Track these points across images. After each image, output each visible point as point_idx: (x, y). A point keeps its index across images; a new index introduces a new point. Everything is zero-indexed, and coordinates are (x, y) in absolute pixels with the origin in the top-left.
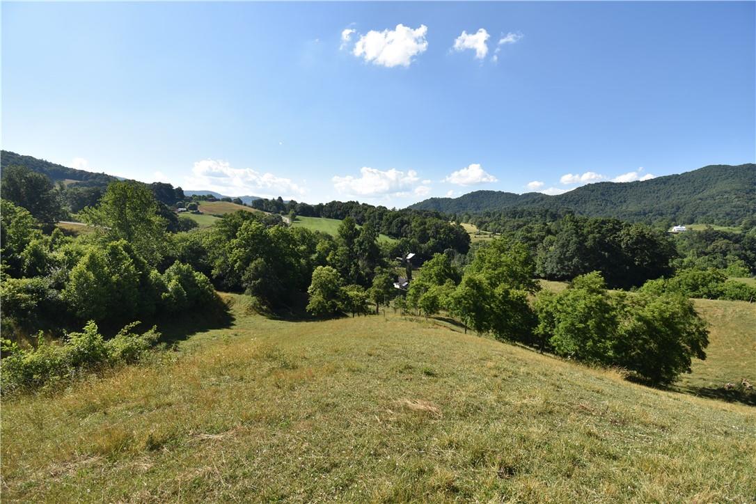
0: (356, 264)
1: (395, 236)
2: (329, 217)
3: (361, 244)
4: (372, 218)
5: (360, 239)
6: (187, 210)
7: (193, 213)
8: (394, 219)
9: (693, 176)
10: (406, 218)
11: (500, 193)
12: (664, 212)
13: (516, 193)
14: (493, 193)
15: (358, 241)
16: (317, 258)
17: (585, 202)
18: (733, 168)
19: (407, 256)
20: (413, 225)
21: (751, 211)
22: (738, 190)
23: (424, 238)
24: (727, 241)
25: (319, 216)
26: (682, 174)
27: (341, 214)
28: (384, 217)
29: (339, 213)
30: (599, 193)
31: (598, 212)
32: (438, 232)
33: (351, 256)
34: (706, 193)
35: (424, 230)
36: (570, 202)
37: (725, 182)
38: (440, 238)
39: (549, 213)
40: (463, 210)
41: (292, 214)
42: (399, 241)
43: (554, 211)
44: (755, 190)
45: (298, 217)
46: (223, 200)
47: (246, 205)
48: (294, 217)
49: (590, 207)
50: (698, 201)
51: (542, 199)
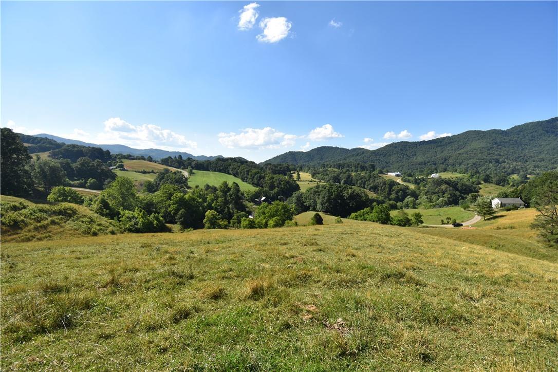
0: (228, 208)
1: (257, 185)
2: (215, 171)
3: (231, 196)
4: (242, 174)
5: (231, 193)
6: (116, 168)
7: (120, 170)
8: (255, 175)
9: (458, 138)
10: (263, 175)
11: (337, 148)
12: (437, 162)
13: (347, 148)
14: (332, 148)
15: (229, 194)
16: (207, 205)
17: (390, 155)
18: (483, 132)
19: (261, 198)
20: (266, 179)
21: (488, 162)
23: (272, 187)
24: (446, 186)
25: (207, 170)
26: (452, 136)
27: (223, 169)
28: (250, 174)
29: (221, 168)
30: (400, 148)
31: (398, 162)
32: (280, 184)
33: (226, 203)
35: (272, 183)
36: (380, 155)
37: (477, 141)
38: (281, 188)
39: (359, 166)
40: (312, 160)
41: (189, 168)
42: (257, 189)
43: (363, 164)
44: (493, 148)
45: (194, 171)
46: (139, 159)
47: (156, 162)
48: (191, 171)
49: (393, 158)
50: (458, 155)
51: (363, 153)
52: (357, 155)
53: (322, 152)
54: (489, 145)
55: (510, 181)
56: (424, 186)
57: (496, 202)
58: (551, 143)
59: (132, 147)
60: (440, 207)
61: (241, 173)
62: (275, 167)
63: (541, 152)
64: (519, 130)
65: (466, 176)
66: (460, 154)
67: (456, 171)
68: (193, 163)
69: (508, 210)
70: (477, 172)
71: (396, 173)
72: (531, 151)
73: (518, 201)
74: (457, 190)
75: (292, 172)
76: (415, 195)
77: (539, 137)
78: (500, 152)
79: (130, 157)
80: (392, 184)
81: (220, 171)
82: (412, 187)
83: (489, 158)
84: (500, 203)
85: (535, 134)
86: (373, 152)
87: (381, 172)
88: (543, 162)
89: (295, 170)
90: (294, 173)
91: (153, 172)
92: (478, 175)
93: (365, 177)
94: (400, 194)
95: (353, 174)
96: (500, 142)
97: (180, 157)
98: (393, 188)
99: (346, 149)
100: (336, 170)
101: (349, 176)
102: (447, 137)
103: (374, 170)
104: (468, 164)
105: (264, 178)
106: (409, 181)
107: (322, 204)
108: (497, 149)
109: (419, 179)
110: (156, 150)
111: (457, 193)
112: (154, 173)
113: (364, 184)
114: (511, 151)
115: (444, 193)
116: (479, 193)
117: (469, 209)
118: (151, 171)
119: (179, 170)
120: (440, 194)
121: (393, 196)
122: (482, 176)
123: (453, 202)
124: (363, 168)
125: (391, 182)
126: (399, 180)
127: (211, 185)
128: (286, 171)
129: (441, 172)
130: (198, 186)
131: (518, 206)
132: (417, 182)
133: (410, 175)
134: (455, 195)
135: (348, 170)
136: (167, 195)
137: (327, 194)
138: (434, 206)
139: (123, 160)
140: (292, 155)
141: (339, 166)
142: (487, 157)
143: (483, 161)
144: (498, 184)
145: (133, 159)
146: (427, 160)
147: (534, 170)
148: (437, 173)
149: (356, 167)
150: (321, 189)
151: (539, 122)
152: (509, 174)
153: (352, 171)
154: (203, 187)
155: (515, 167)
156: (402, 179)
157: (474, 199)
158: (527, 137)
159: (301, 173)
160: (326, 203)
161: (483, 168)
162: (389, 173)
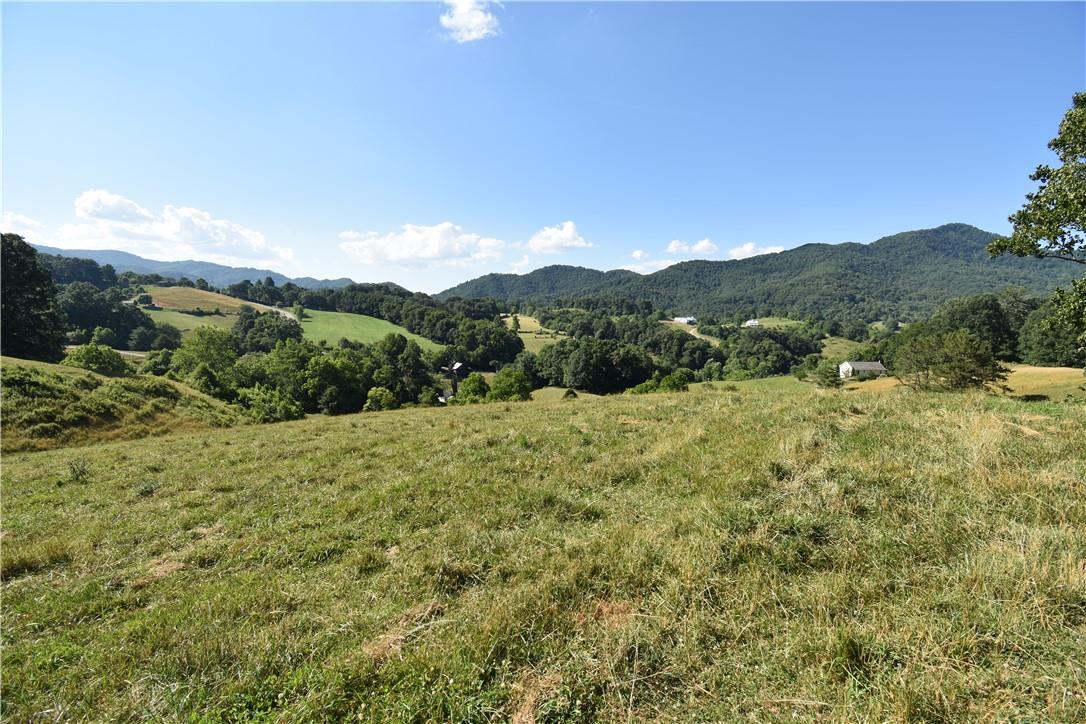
0: (402, 382)
1: (441, 340)
2: (350, 311)
3: (405, 360)
4: (410, 317)
6: (137, 304)
7: (146, 308)
8: (438, 321)
10: (452, 320)
11: (581, 270)
12: (755, 299)
13: (600, 270)
14: (571, 269)
15: (402, 358)
17: (677, 285)
18: (832, 247)
19: (453, 365)
20: (460, 329)
21: (838, 300)
22: (830, 275)
23: (472, 344)
24: (771, 341)
25: (333, 309)
27: (367, 308)
28: (426, 318)
29: (364, 306)
30: (693, 273)
31: (689, 297)
32: (487, 338)
33: (396, 374)
34: (802, 277)
35: (473, 337)
36: (659, 284)
37: (822, 263)
38: (490, 345)
39: (625, 304)
40: (534, 291)
41: (297, 306)
42: (444, 348)
43: (630, 301)
44: (847, 275)
45: (306, 311)
46: (180, 284)
47: (218, 292)
48: (301, 311)
49: (681, 292)
50: (789, 287)
51: (629, 280)
52: (619, 283)
53: (553, 277)
54: (840, 270)
55: (871, 332)
56: (735, 341)
57: (845, 368)
58: (938, 269)
59: (145, 256)
60: (762, 377)
61: (407, 316)
62: (469, 304)
63: (921, 284)
64: (889, 244)
65: (803, 323)
66: (792, 285)
67: (786, 315)
68: (303, 295)
69: (862, 380)
70: (820, 318)
71: (689, 319)
72: (907, 281)
73: (877, 366)
74: (787, 348)
75: (502, 315)
76: (721, 358)
77: (921, 257)
78: (858, 283)
79: (156, 280)
80: (684, 338)
81: (361, 312)
82: (715, 343)
83: (839, 292)
84: (851, 369)
85: (913, 252)
86: (648, 278)
87: (663, 317)
88: (924, 301)
89: (506, 311)
90: (507, 317)
91: (217, 312)
92: (821, 322)
93: (637, 327)
94: (696, 356)
95: (615, 319)
96: (858, 266)
97: (270, 281)
98: (686, 346)
99: (597, 272)
100: (582, 311)
101: (610, 323)
102: (772, 254)
103: (650, 313)
104: (805, 304)
105: (455, 326)
106: (710, 333)
107: (574, 374)
108: (852, 278)
109: (727, 329)
110: (201, 263)
111: (788, 353)
112: (220, 314)
113: (637, 338)
114: (876, 281)
115: (766, 354)
116: (822, 354)
117: (806, 379)
118: (213, 311)
119: (274, 309)
120: (761, 356)
121: (685, 359)
122: (828, 325)
123: (782, 368)
124: (631, 309)
125: (681, 335)
126: (693, 331)
127: (351, 339)
128: (492, 312)
129: (762, 316)
130: (325, 342)
131: (876, 373)
132: (723, 335)
133: (711, 322)
134: (784, 357)
135: (604, 312)
136: (295, 359)
137: (584, 357)
138: (753, 376)
139: (145, 287)
140: (496, 280)
141: (588, 304)
142: (836, 290)
143: (829, 298)
144: (852, 338)
145: (169, 284)
146: (739, 295)
147: (909, 315)
148: (755, 318)
149: (619, 307)
150: (568, 347)
151: (921, 232)
152: (870, 321)
153: (612, 314)
154: (336, 344)
155: (880, 309)
156: (698, 329)
157: (814, 363)
158: (901, 257)
159: (519, 316)
160: (581, 372)
161: (829, 311)
162: (676, 319)
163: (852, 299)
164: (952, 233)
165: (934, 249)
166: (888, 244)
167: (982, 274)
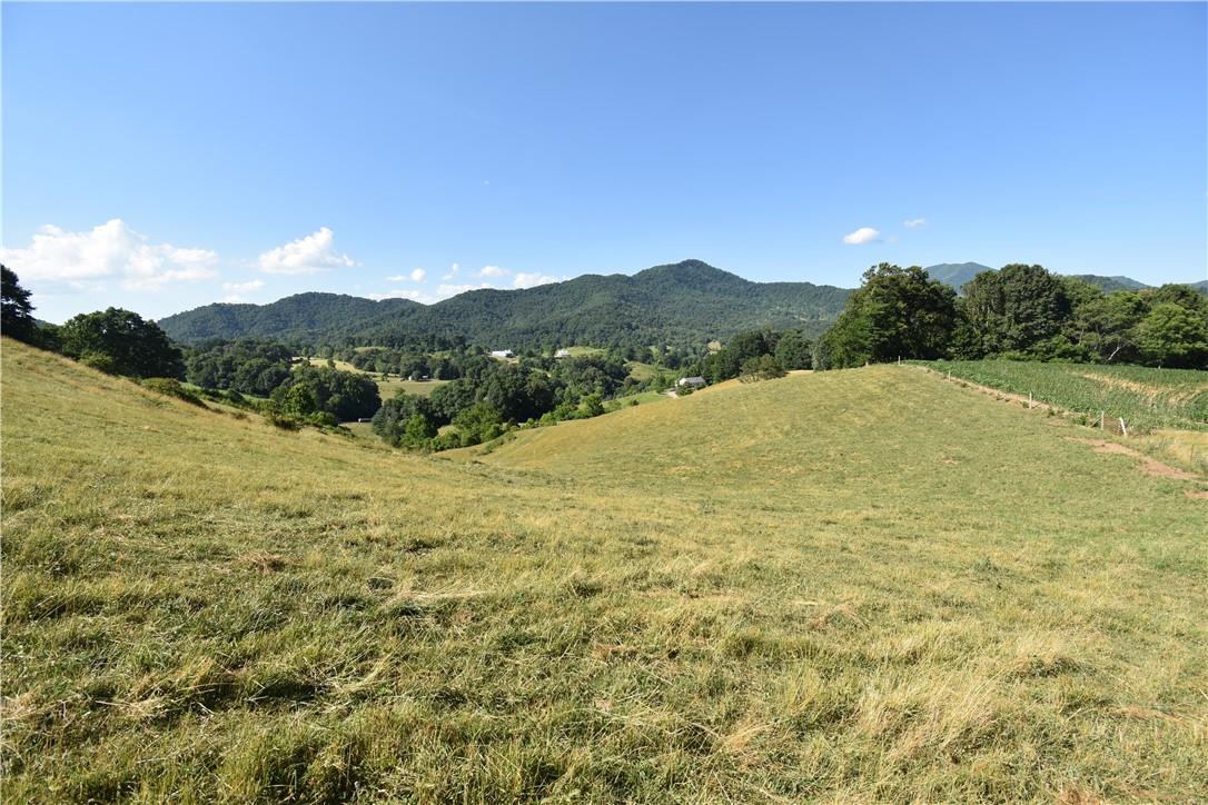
9: (573, 285)
12: (550, 330)
14: (333, 297)
22: (608, 305)
30: (482, 304)
37: (599, 294)
39: (437, 339)
44: (621, 305)
51: (413, 311)
53: (309, 308)
54: (615, 300)
57: (683, 382)
58: (684, 298)
63: (675, 312)
65: (604, 351)
67: (585, 344)
71: (505, 351)
72: (665, 309)
73: (700, 380)
75: (294, 359)
77: (671, 288)
78: (631, 312)
82: (548, 374)
84: (686, 382)
85: (666, 284)
86: (433, 309)
87: (480, 351)
96: (628, 296)
103: (466, 347)
108: (626, 308)
111: (608, 378)
114: (643, 309)
124: (443, 345)
128: (280, 356)
129: (567, 346)
133: (530, 354)
135: (413, 349)
140: (224, 312)
141: (392, 341)
142: (616, 319)
146: (533, 325)
148: (561, 348)
149: (430, 343)
153: (424, 351)
162: (494, 353)
163: (630, 326)
164: (690, 267)
165: (680, 281)
166: (647, 276)
167: (714, 302)
